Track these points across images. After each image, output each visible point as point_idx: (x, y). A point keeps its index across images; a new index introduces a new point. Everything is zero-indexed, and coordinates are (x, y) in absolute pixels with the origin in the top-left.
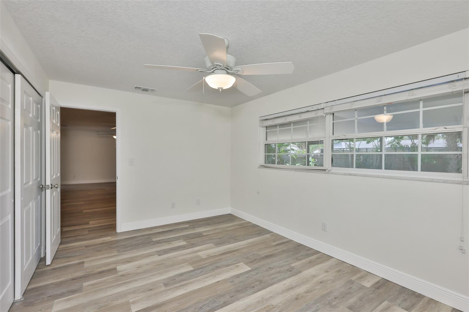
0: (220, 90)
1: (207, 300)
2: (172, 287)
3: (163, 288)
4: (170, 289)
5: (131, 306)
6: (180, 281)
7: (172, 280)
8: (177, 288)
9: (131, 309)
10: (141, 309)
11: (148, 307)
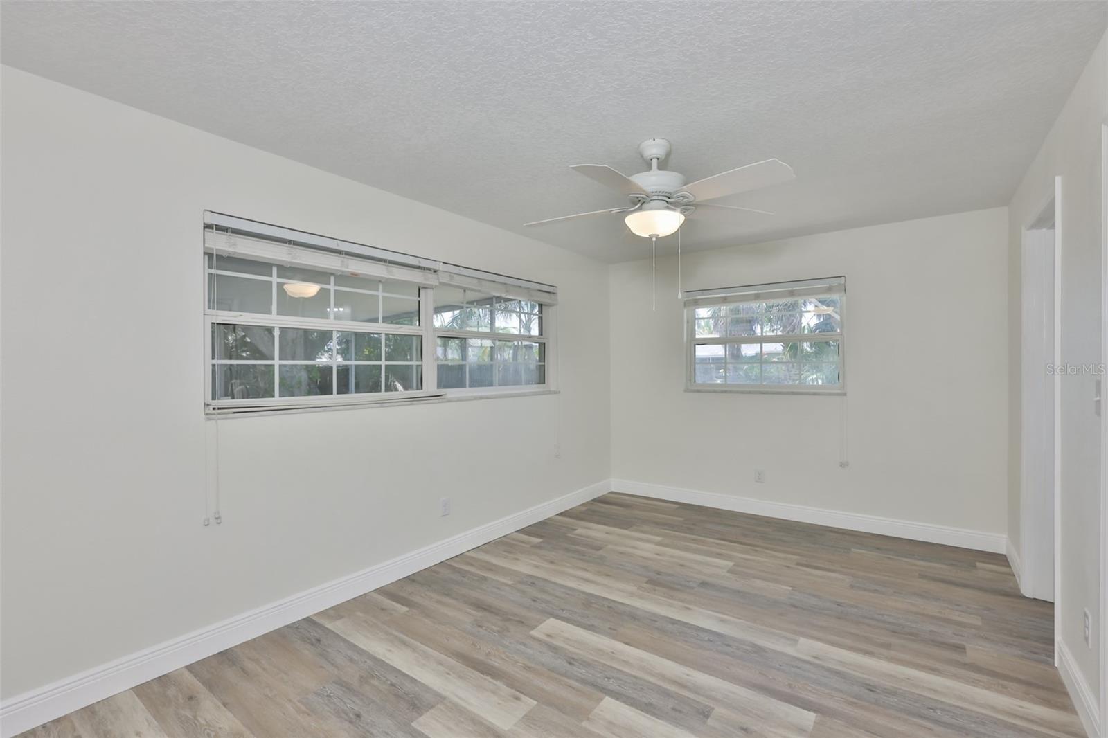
0: (654, 239)
1: (686, 641)
2: (700, 699)
3: (719, 710)
4: (708, 697)
5: (811, 728)
6: (672, 697)
7: (680, 712)
8: (696, 690)
9: (815, 722)
10: (797, 708)
11: (781, 700)
